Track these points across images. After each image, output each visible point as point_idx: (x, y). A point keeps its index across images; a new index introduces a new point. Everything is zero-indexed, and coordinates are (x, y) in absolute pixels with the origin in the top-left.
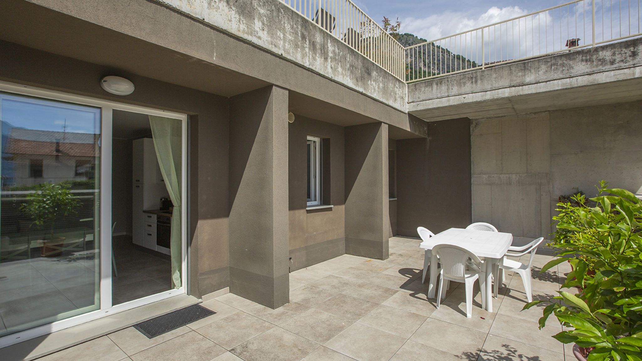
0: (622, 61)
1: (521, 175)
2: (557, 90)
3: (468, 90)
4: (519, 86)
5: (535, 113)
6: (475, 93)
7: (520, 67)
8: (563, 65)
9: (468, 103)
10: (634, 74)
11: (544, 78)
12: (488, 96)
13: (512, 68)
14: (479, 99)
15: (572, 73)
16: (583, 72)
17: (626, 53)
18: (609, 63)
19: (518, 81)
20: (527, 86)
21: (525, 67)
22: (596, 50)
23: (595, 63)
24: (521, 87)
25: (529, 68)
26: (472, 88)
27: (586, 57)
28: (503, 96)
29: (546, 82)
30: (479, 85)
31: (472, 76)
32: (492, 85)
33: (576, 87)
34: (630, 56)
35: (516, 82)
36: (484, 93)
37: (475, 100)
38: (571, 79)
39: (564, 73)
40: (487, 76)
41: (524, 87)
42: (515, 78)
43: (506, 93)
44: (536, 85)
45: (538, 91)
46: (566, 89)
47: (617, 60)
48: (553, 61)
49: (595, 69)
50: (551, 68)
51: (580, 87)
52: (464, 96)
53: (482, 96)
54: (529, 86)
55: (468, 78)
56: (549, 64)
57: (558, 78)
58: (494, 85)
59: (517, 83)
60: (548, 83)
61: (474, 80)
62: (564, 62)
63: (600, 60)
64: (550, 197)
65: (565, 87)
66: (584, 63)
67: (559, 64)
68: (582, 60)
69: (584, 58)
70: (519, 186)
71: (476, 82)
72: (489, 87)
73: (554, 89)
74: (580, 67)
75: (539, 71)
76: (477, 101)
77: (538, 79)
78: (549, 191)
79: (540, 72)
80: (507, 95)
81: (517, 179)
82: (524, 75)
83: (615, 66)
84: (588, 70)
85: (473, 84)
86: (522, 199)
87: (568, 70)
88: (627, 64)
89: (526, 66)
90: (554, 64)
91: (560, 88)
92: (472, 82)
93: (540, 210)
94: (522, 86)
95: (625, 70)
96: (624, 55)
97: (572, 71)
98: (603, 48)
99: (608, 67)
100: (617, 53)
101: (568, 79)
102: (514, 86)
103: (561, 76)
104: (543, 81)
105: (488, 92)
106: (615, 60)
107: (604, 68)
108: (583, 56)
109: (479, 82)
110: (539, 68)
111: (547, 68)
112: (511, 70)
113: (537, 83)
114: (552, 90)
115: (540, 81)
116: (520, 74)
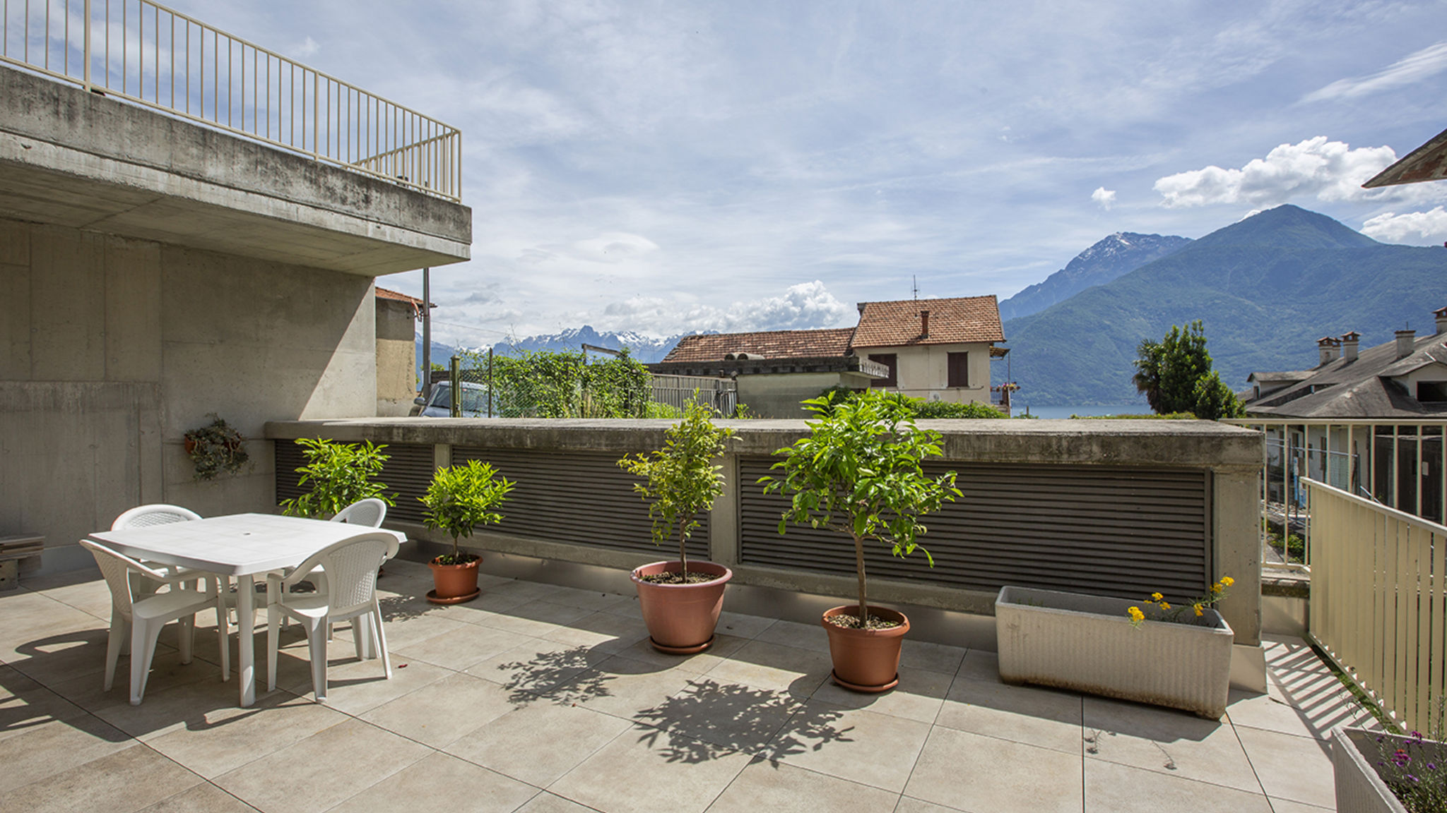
0: (354, 204)
1: (88, 385)
2: (265, 216)
3: (42, 128)
4: (191, 178)
5: (128, 239)
6: (65, 146)
7: (193, 135)
8: (276, 171)
9: (41, 167)
10: (367, 231)
11: (243, 181)
12: (110, 171)
13: (174, 129)
14: (81, 170)
15: (289, 193)
16: (305, 198)
17: (358, 194)
18: (339, 200)
19: (189, 165)
20: (208, 186)
21: (204, 139)
22: (325, 168)
23: (322, 191)
24: (195, 182)
25: (214, 147)
26: (56, 128)
27: (311, 173)
28: (152, 188)
29: (247, 191)
30: (80, 130)
31: (56, 95)
32: (121, 147)
33: (296, 223)
34: (363, 201)
35: (184, 165)
36: (98, 158)
37: (64, 167)
38: (289, 204)
39: (278, 188)
40: (108, 117)
41: (202, 184)
42: (183, 156)
43: (161, 183)
44: (227, 189)
45: (232, 206)
46: (280, 220)
47: (350, 200)
48: (259, 156)
49: (322, 201)
50: (256, 167)
51: (301, 224)
52: (26, 141)
53: (91, 165)
54: (213, 186)
55: (43, 94)
56: (253, 157)
57: (269, 194)
58: (128, 150)
59: (187, 168)
60: (250, 195)
61: (62, 109)
62: (278, 166)
63: (329, 189)
64: (162, 435)
65: (279, 216)
66: (308, 184)
67: (269, 166)
68: (305, 177)
69: (308, 174)
70: (83, 412)
71: (71, 117)
72: (112, 149)
73: (261, 212)
74: (302, 189)
75: (233, 163)
76: (73, 174)
77: (231, 181)
78: (159, 423)
79: (235, 167)
80: (161, 188)
81: (79, 395)
82: (204, 158)
83: (347, 208)
84: (312, 199)
85: (59, 118)
86: (93, 446)
87: (284, 184)
88: (358, 212)
89: (208, 141)
90: (262, 163)
91: (271, 214)
92: (57, 113)
93: (139, 468)
94: (199, 180)
95: (358, 220)
96: (356, 195)
97: (289, 188)
98: (335, 171)
99: (337, 206)
100: (349, 187)
101: (284, 203)
102: (178, 173)
103: (272, 191)
104: (241, 187)
105: (108, 161)
106: (346, 198)
107: (333, 205)
108: (306, 170)
109: (81, 122)
110: (233, 157)
111: (250, 163)
112: (172, 131)
113: (229, 187)
114: (257, 212)
115: (236, 186)
116: (194, 151)
